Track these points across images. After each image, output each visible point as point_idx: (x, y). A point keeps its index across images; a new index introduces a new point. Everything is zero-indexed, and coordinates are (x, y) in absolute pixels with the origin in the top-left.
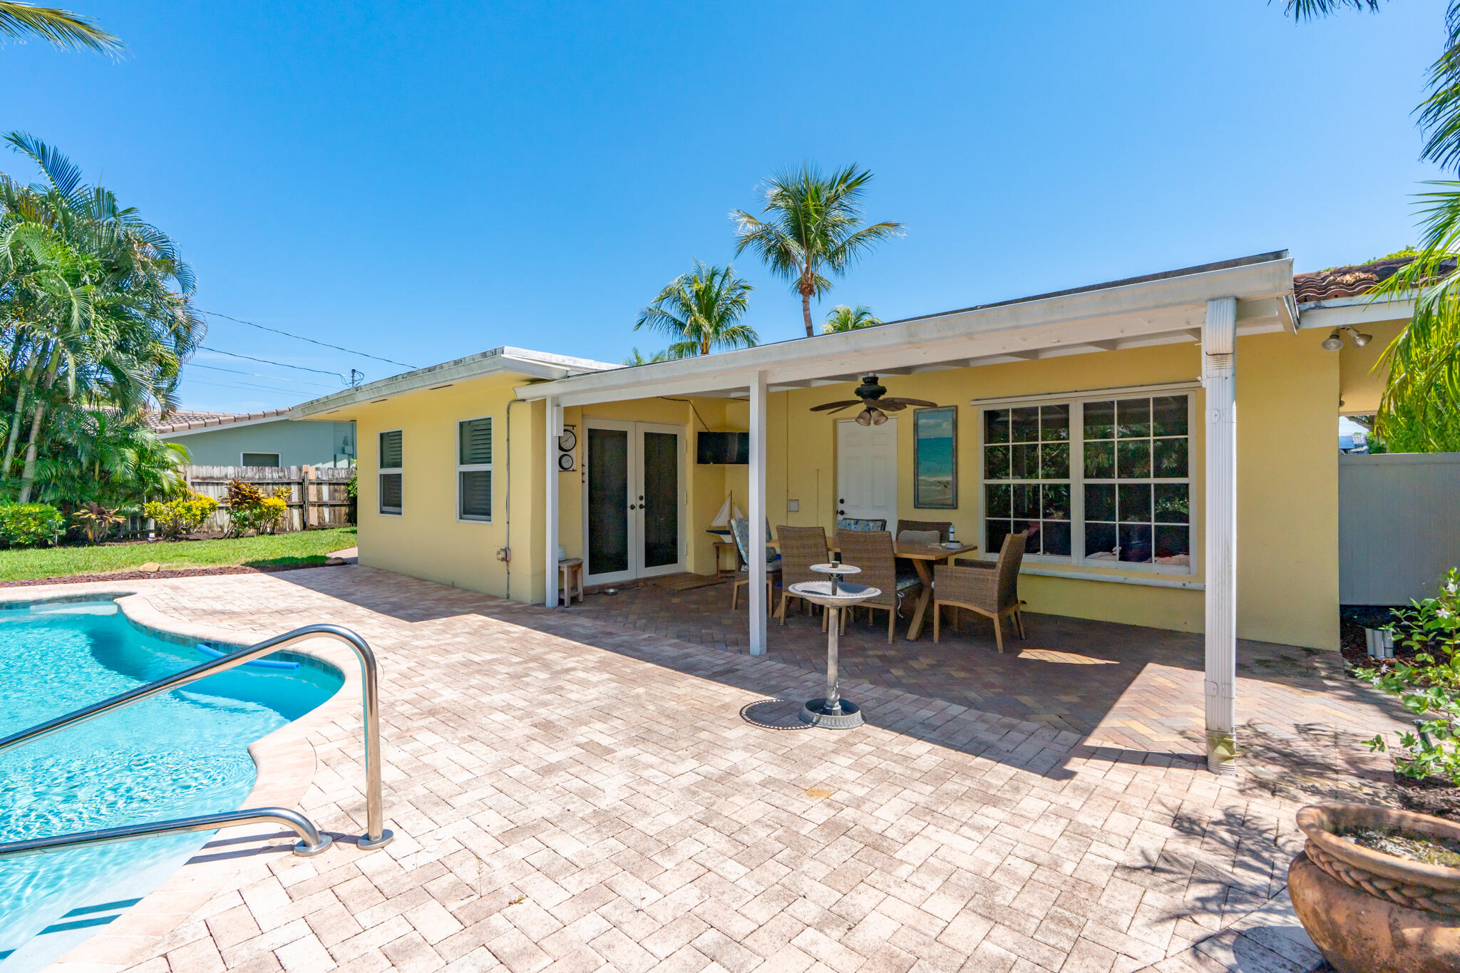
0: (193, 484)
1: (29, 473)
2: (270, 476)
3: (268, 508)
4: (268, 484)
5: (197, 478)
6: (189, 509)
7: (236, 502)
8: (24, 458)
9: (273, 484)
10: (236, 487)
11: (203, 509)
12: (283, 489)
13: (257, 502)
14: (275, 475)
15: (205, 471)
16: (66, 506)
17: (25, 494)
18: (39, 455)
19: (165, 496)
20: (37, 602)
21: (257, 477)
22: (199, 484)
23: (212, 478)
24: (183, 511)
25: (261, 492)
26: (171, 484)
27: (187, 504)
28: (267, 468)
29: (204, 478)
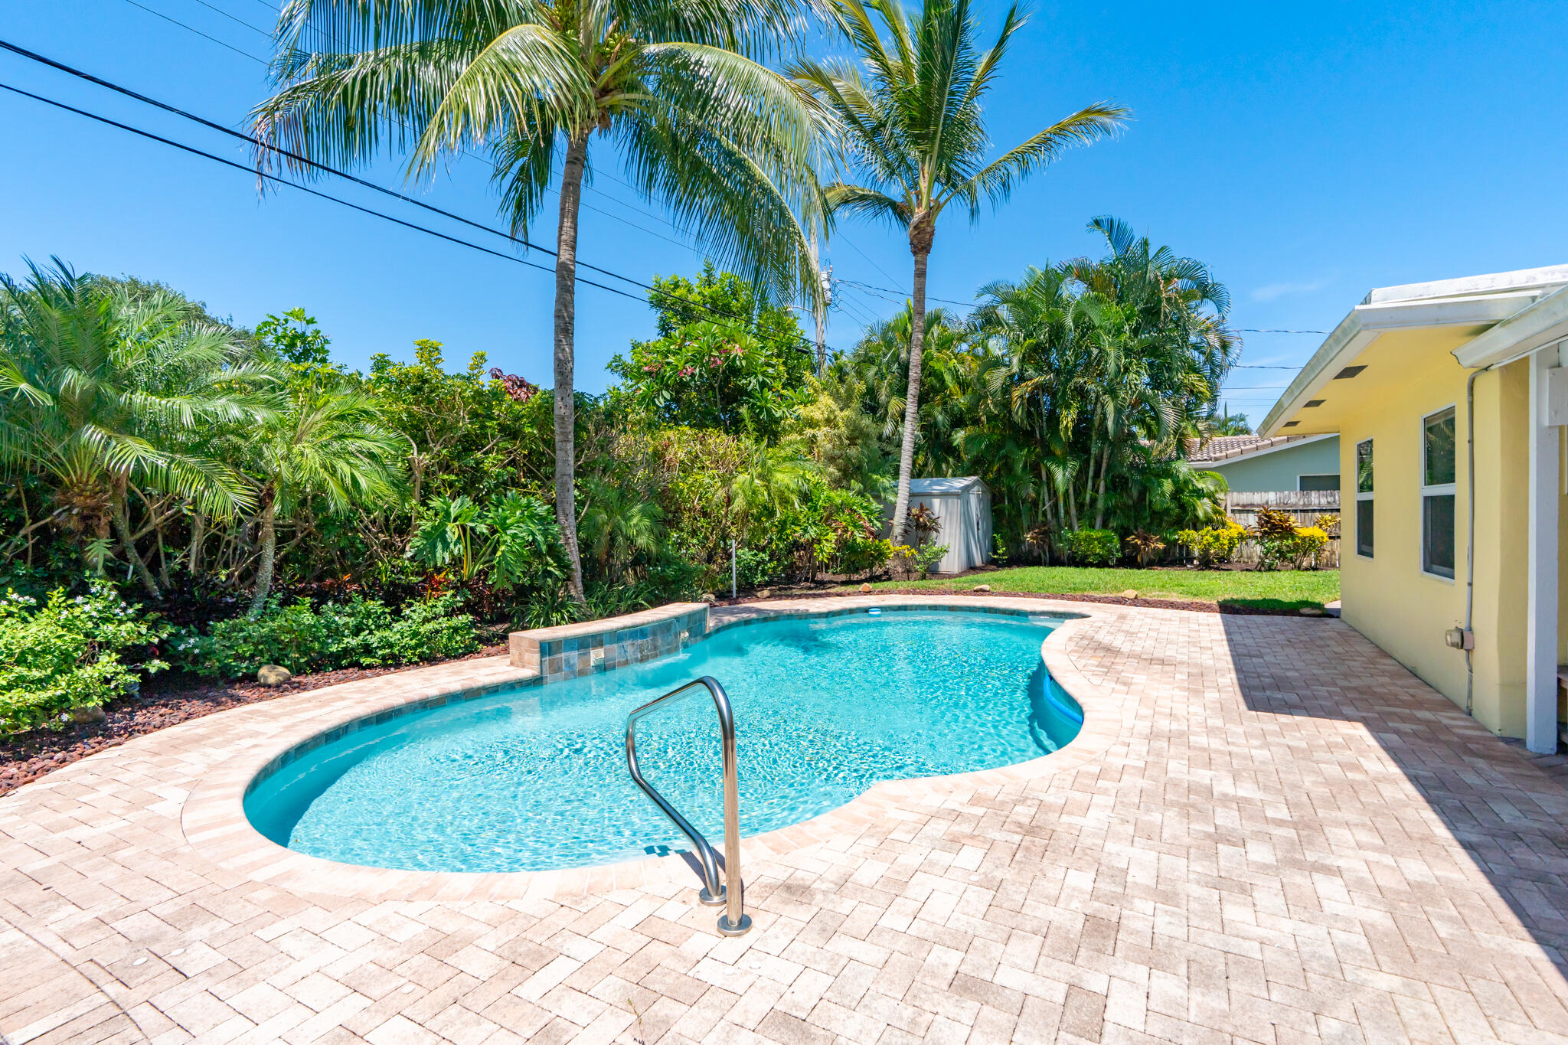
0: (1233, 511)
1: (1100, 505)
2: (1317, 502)
3: (1304, 539)
4: (1314, 511)
5: (1238, 505)
6: (1217, 538)
7: (1265, 532)
8: (1097, 492)
9: (1320, 511)
10: (1266, 516)
11: (1231, 539)
12: (1327, 516)
13: (1288, 532)
14: (1323, 501)
15: (1245, 498)
16: (1124, 532)
17: (1099, 522)
18: (1107, 489)
19: (1196, 524)
20: (1034, 613)
21: (1301, 503)
22: (1240, 512)
23: (1252, 505)
24: (1211, 540)
25: (1294, 520)
26: (1206, 513)
27: (1215, 533)
28: (1313, 493)
29: (1244, 506)
